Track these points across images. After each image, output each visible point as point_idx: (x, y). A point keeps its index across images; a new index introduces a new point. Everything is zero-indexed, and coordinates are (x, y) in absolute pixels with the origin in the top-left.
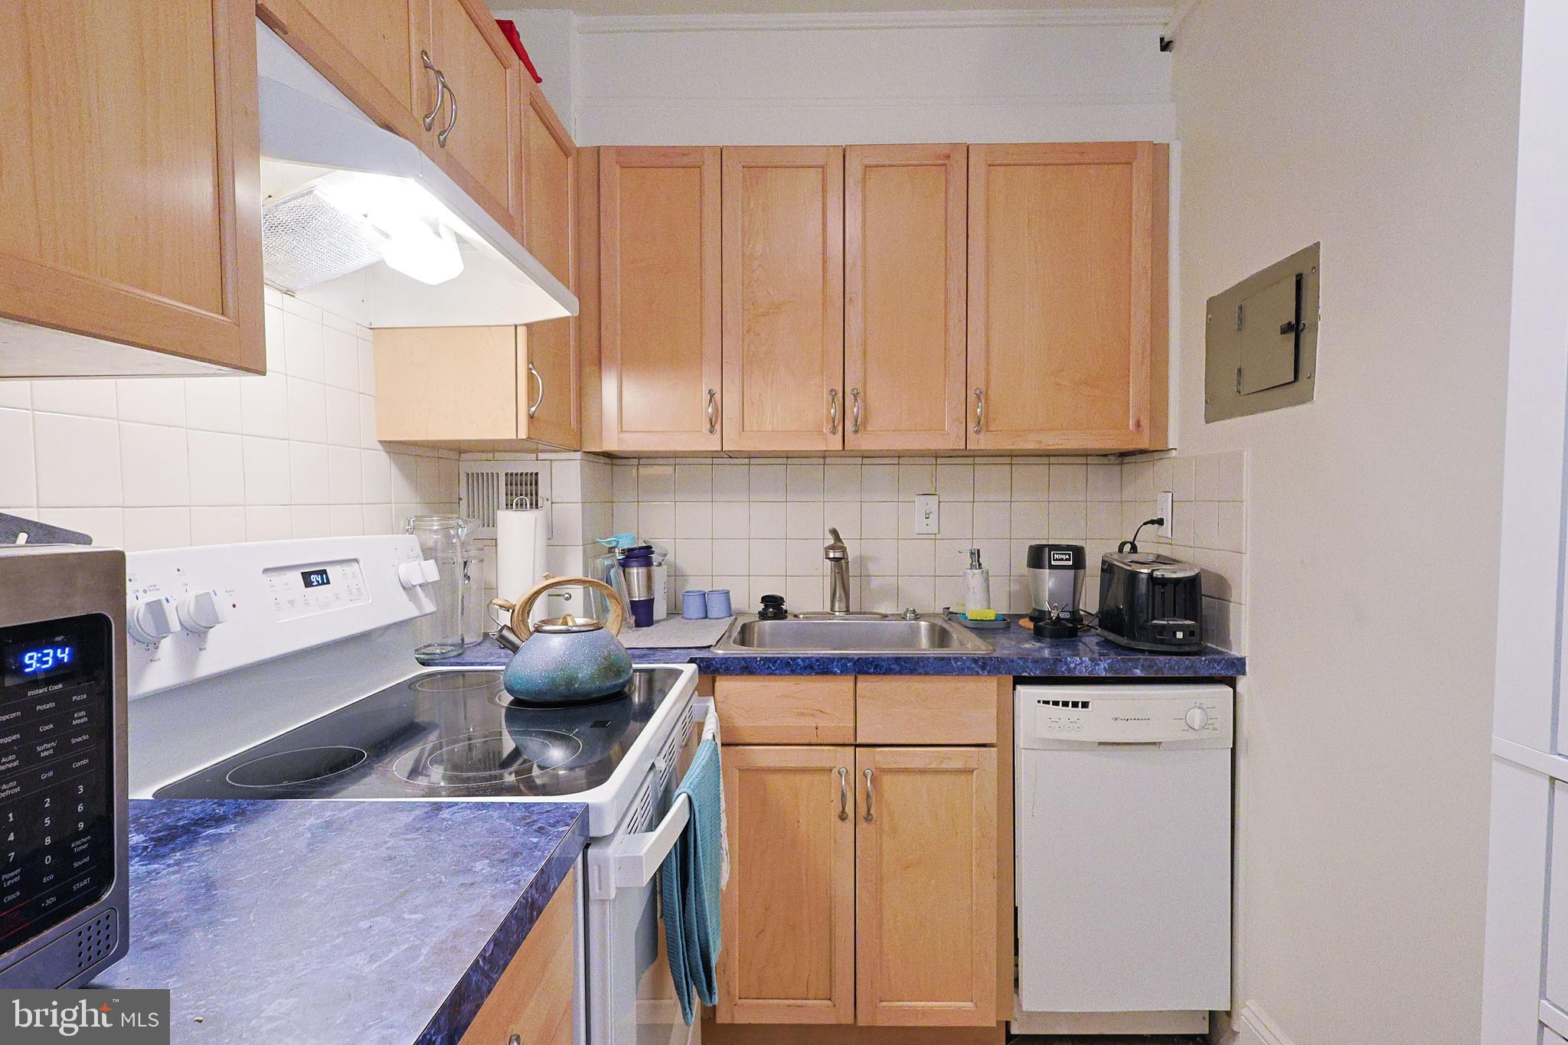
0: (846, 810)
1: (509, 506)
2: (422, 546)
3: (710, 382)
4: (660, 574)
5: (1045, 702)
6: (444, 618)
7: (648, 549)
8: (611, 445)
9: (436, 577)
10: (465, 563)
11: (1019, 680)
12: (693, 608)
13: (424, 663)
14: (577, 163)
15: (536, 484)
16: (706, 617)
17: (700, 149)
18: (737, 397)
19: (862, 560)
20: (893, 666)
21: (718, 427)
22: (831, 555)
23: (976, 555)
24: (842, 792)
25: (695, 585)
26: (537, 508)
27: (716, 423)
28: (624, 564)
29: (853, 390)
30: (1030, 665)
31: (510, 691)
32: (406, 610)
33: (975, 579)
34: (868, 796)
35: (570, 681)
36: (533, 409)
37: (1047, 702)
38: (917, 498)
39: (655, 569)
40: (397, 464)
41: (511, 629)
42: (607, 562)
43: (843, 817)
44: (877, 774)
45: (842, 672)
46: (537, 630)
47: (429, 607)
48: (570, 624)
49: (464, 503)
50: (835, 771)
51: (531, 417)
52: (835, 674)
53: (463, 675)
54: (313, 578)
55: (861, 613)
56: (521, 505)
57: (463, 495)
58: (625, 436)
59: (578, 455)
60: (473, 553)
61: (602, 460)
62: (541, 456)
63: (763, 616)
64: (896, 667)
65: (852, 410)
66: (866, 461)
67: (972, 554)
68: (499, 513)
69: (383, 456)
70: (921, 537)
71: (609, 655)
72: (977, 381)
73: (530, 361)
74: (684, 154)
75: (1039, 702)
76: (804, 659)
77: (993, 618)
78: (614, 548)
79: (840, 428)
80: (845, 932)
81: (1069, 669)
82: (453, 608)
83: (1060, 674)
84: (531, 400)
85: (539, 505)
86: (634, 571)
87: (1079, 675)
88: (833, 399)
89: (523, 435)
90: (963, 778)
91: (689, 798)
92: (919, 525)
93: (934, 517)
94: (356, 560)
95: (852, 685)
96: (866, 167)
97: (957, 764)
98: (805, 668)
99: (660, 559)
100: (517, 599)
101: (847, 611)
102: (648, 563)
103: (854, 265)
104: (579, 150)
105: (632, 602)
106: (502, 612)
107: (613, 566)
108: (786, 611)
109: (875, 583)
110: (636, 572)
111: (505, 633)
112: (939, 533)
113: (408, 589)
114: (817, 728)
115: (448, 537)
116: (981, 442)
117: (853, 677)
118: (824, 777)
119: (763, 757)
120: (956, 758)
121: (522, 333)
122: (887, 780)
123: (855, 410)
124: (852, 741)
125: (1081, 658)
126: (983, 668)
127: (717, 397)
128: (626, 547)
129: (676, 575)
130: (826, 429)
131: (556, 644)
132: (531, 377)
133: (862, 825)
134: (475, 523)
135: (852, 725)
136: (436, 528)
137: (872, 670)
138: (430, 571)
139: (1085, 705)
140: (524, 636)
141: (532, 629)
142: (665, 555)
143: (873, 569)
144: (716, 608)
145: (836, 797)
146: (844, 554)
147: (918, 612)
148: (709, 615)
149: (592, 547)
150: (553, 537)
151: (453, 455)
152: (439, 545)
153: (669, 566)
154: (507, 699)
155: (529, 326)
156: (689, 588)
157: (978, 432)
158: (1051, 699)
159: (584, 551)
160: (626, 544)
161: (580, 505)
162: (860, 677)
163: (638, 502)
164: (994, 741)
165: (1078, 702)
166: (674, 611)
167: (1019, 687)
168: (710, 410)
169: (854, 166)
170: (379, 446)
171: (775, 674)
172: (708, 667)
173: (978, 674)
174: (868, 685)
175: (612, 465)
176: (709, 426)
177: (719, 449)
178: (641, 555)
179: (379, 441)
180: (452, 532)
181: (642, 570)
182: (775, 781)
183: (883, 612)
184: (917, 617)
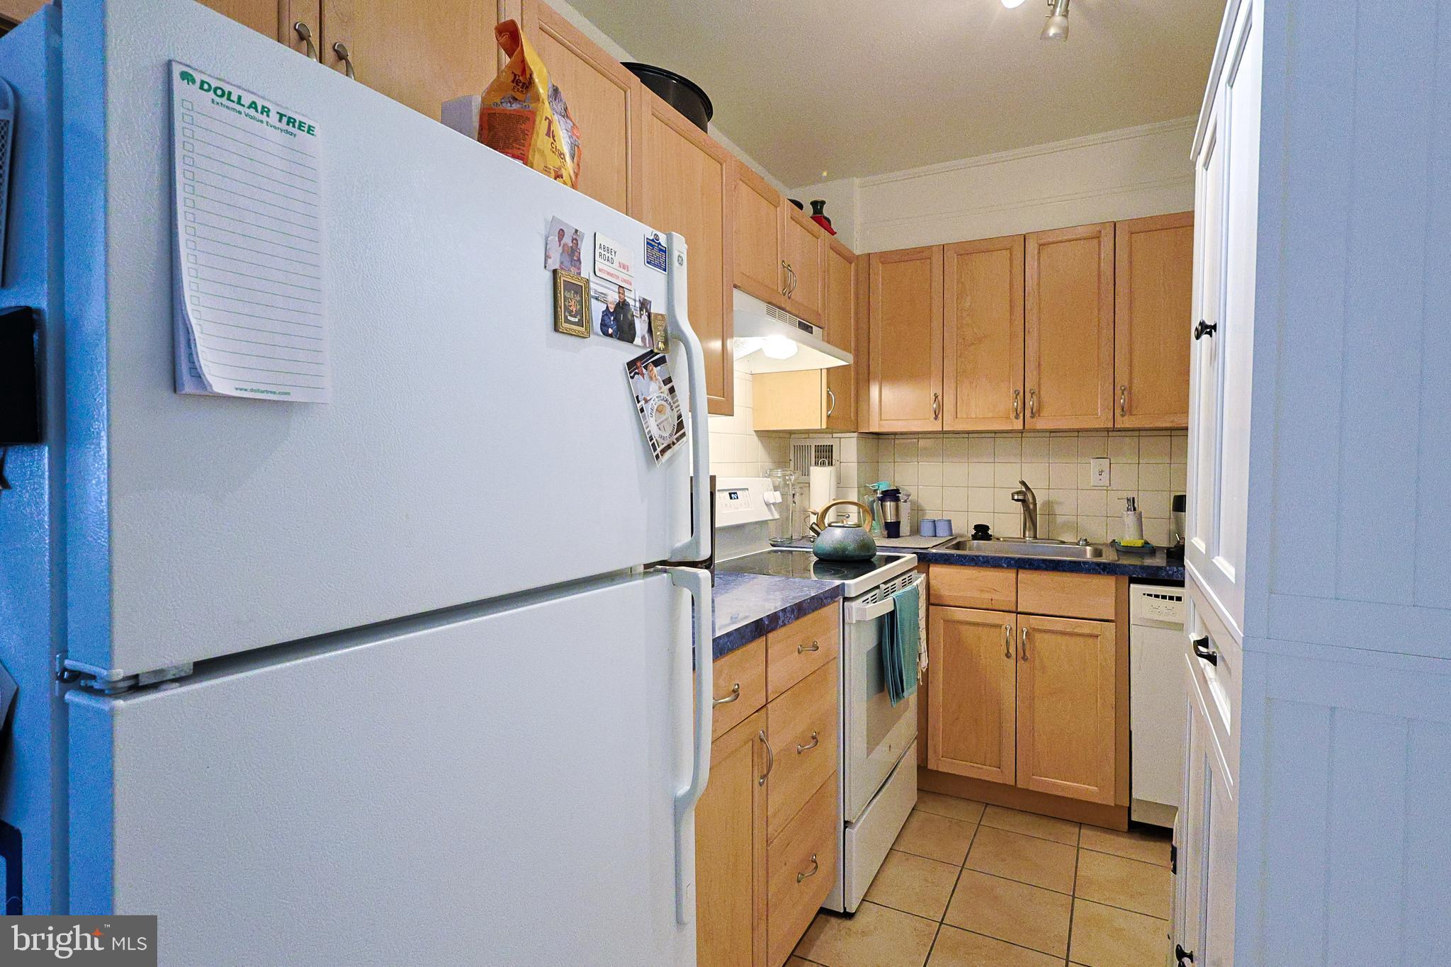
0: (1010, 651)
1: (816, 464)
2: (773, 485)
3: (935, 389)
4: (905, 508)
5: (1148, 595)
6: (784, 523)
7: (897, 491)
8: (875, 428)
9: (780, 500)
10: (794, 495)
11: (1133, 580)
12: (927, 529)
13: (773, 545)
14: (857, 265)
15: (832, 452)
16: (936, 536)
17: (930, 248)
18: (952, 397)
19: (1049, 504)
20: (1042, 565)
21: (940, 416)
22: (1016, 497)
23: (1132, 502)
24: (1007, 640)
25: (930, 516)
26: (832, 465)
27: (938, 414)
28: (882, 500)
29: (1031, 390)
30: (1138, 570)
31: (816, 554)
32: (766, 515)
33: (1130, 518)
34: (1023, 644)
35: (844, 550)
36: (829, 412)
37: (1151, 595)
38: (1092, 461)
39: (902, 504)
40: (762, 442)
41: (817, 525)
42: (871, 499)
43: (1008, 655)
44: (1031, 631)
45: (1007, 566)
46: (830, 525)
47: (777, 516)
48: (845, 523)
49: (792, 463)
50: (1003, 627)
51: (828, 417)
52: (1003, 567)
53: (792, 553)
54: (733, 495)
55: (1048, 539)
56: (823, 464)
57: (792, 458)
58: (882, 422)
59: (855, 435)
60: (797, 490)
61: (871, 436)
62: (835, 435)
63: (975, 537)
64: (1044, 566)
65: (1029, 403)
66: (1052, 434)
67: (1128, 500)
68: (811, 468)
69: (755, 438)
70: (1097, 488)
71: (863, 540)
72: (1122, 380)
73: (828, 387)
74: (920, 252)
75: (1144, 594)
76: (983, 557)
77: (1140, 545)
78: (877, 490)
79: (1022, 415)
80: (1009, 727)
81: (1168, 574)
82: (787, 519)
83: (1161, 578)
84: (829, 408)
85: (833, 464)
86: (888, 503)
87: (1175, 578)
88: (1016, 398)
89: (824, 426)
90: (1090, 641)
91: (894, 599)
92: (1094, 479)
93: (1105, 474)
94: (747, 489)
95: (1014, 575)
96: (1040, 245)
97: (1086, 631)
98: (984, 562)
99: (906, 498)
100: (820, 510)
101: (1035, 537)
102: (897, 500)
103: (1031, 309)
104: (858, 256)
105: (886, 523)
106: (812, 515)
107: (874, 501)
108: (991, 536)
109: (1060, 519)
110: (889, 505)
111: (814, 526)
112: (1110, 485)
113: (768, 505)
114: (992, 600)
115: (785, 480)
116: (1126, 422)
117: (1016, 570)
118: (998, 630)
119: (959, 614)
120: (1087, 627)
121: (824, 372)
122: (1038, 636)
123: (1031, 403)
124: (1014, 609)
125: (1177, 568)
126: (1104, 570)
127: (940, 398)
128: (884, 490)
129: (917, 510)
130: (1012, 416)
131: (838, 533)
132: (828, 395)
133: (1021, 662)
134: (799, 473)
135: (1014, 599)
136: (779, 475)
137: (1027, 567)
138: (777, 497)
139: (1179, 599)
140: (822, 528)
141: (827, 525)
142: (909, 496)
143: (1058, 510)
144: (942, 531)
145: (1003, 642)
146: (1025, 497)
147: (1088, 540)
148: (937, 535)
149: (863, 489)
150: (840, 483)
151: (788, 436)
152: (781, 485)
153: (913, 503)
154: (815, 559)
155: (828, 369)
156: (927, 517)
157: (1123, 416)
158: (1153, 593)
159: (859, 491)
160: (884, 487)
161: (856, 464)
162: (1020, 571)
163: (894, 462)
164: (1113, 619)
165: (1173, 597)
166: (916, 531)
167: (1131, 585)
168: (935, 405)
169: (1032, 247)
170: (754, 433)
171: (965, 565)
172: (924, 558)
173: (1100, 573)
174: (1024, 576)
175: (879, 439)
176: (934, 416)
177: (941, 430)
178: (892, 495)
179: (755, 431)
180: (787, 478)
181: (893, 503)
182: (964, 628)
183: (1062, 540)
184: (1088, 544)
